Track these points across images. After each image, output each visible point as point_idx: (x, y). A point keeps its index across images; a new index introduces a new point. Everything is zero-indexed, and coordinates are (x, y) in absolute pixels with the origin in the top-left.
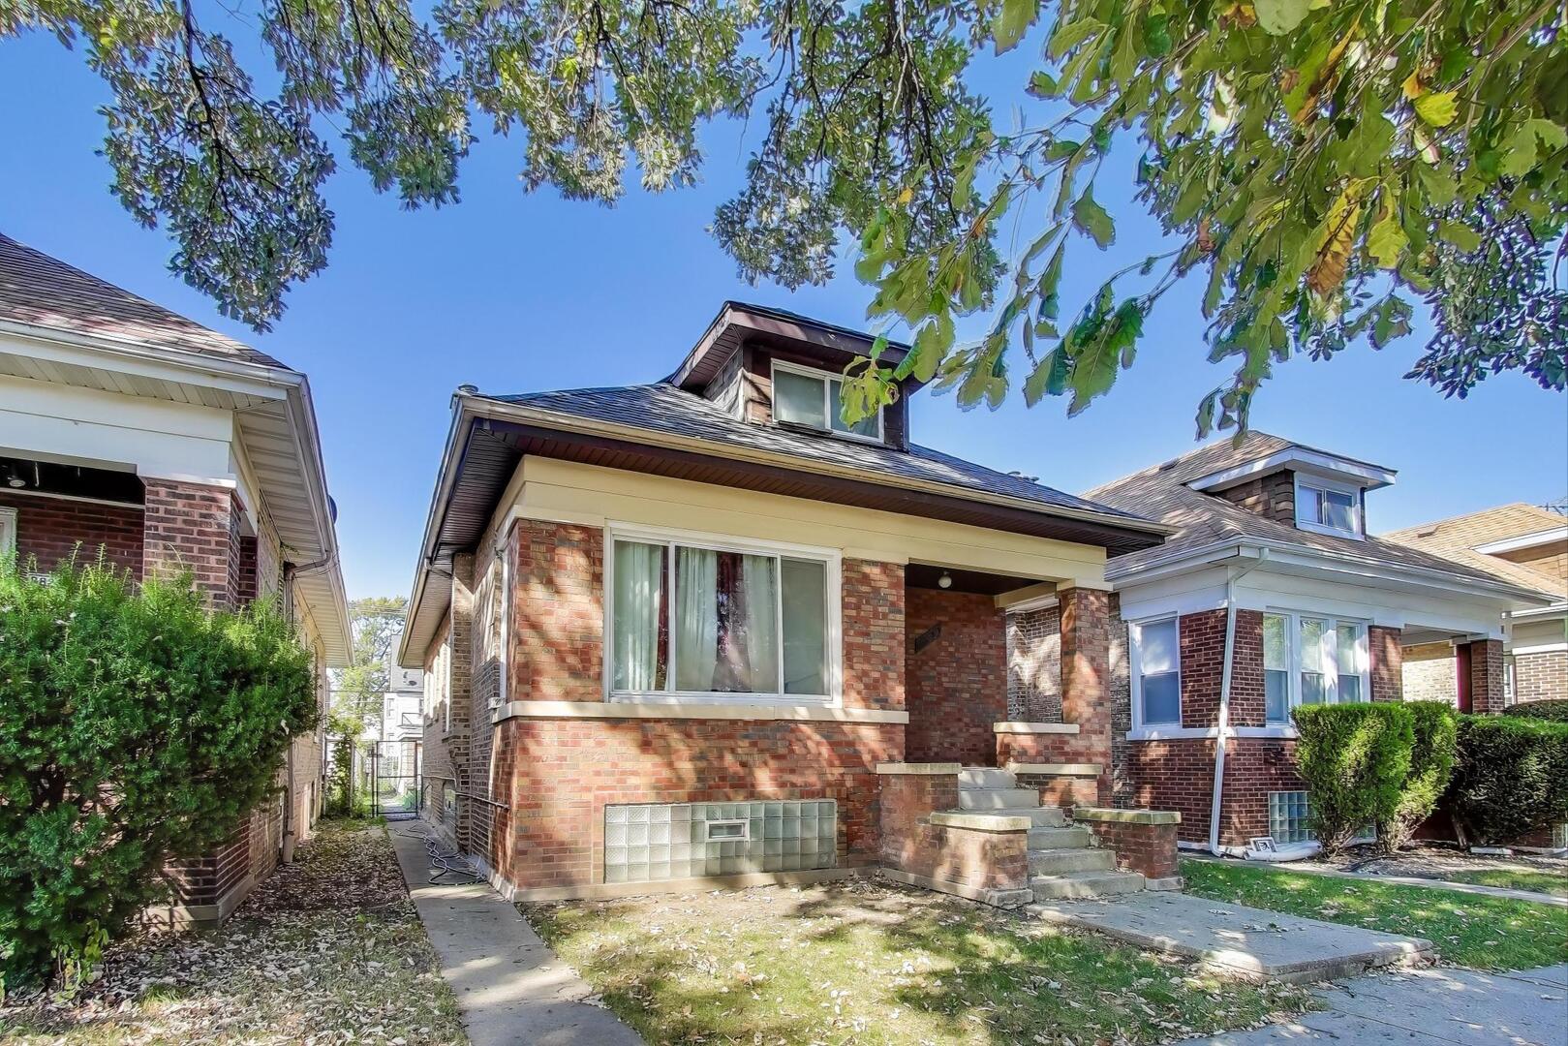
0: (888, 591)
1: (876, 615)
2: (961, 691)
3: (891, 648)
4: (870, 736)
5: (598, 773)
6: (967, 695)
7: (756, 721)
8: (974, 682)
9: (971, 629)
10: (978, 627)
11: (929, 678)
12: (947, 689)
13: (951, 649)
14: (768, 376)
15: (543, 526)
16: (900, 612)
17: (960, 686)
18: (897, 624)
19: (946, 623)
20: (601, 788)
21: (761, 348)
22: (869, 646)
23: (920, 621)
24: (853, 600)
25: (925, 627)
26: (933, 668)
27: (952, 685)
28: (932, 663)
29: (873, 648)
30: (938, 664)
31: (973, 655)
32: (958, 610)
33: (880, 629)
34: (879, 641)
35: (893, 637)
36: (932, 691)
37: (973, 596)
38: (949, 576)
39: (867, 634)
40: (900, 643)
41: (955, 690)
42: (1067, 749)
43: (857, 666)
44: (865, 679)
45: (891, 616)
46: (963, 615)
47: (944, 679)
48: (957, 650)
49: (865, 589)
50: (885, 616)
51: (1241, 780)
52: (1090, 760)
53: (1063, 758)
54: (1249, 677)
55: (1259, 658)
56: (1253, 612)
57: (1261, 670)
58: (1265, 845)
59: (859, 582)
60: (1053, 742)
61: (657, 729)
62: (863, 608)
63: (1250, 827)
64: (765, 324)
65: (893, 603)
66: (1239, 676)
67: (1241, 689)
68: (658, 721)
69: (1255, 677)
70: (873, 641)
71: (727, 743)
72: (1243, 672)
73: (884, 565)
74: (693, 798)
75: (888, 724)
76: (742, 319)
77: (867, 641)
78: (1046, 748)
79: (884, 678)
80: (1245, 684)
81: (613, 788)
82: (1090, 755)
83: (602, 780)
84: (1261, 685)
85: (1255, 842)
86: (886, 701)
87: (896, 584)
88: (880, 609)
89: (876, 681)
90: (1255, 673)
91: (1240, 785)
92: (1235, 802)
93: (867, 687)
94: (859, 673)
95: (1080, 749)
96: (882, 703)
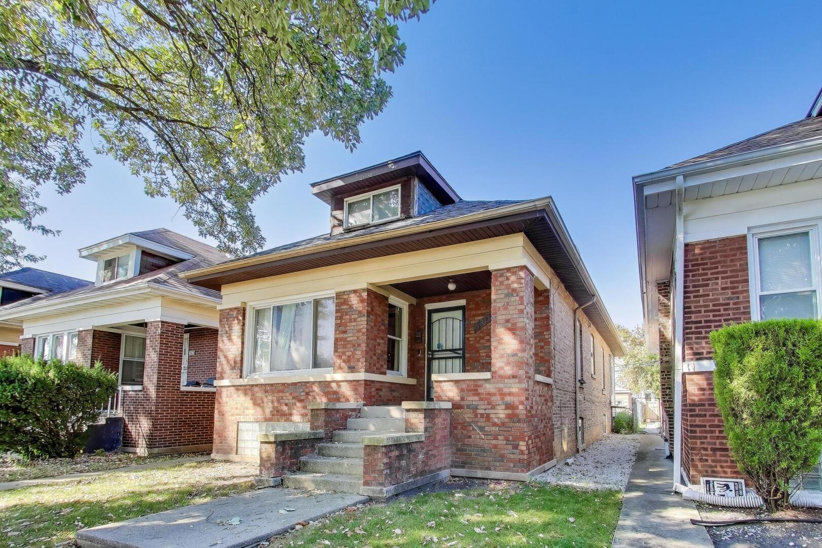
0: (357, 305)
1: (350, 321)
3: (358, 338)
4: (346, 390)
5: (237, 409)
7: (292, 383)
11: (485, 347)
14: (342, 209)
16: (364, 316)
18: (362, 323)
20: (237, 415)
22: (346, 338)
23: (479, 312)
24: (339, 314)
25: (483, 314)
28: (487, 338)
29: (348, 339)
33: (352, 328)
34: (352, 335)
35: (359, 331)
38: (453, 282)
39: (345, 332)
40: (363, 334)
42: (480, 390)
43: (339, 350)
44: (343, 357)
45: (359, 319)
49: (345, 307)
50: (355, 320)
51: (705, 416)
52: (503, 399)
53: (477, 398)
54: (722, 308)
55: (740, 286)
56: (727, 239)
57: (744, 297)
58: (728, 487)
59: (342, 304)
60: (468, 386)
61: (256, 389)
62: (344, 317)
63: (722, 467)
64: (324, 187)
65: (360, 312)
66: (703, 309)
67: (706, 321)
68: (256, 385)
69: (731, 306)
70: (349, 335)
71: (281, 394)
72: (711, 304)
73: (355, 291)
74: (267, 420)
75: (354, 381)
76: (316, 190)
77: (345, 336)
78: (462, 390)
79: (354, 354)
80: (714, 316)
81: (240, 415)
82: (503, 395)
83: (237, 412)
84: (744, 313)
85: (708, 482)
86: (354, 368)
87: (362, 301)
88: (353, 317)
89: (349, 357)
90: (731, 302)
91: (703, 421)
92: (694, 438)
93: (344, 361)
94: (341, 354)
95: (493, 391)
96: (352, 369)
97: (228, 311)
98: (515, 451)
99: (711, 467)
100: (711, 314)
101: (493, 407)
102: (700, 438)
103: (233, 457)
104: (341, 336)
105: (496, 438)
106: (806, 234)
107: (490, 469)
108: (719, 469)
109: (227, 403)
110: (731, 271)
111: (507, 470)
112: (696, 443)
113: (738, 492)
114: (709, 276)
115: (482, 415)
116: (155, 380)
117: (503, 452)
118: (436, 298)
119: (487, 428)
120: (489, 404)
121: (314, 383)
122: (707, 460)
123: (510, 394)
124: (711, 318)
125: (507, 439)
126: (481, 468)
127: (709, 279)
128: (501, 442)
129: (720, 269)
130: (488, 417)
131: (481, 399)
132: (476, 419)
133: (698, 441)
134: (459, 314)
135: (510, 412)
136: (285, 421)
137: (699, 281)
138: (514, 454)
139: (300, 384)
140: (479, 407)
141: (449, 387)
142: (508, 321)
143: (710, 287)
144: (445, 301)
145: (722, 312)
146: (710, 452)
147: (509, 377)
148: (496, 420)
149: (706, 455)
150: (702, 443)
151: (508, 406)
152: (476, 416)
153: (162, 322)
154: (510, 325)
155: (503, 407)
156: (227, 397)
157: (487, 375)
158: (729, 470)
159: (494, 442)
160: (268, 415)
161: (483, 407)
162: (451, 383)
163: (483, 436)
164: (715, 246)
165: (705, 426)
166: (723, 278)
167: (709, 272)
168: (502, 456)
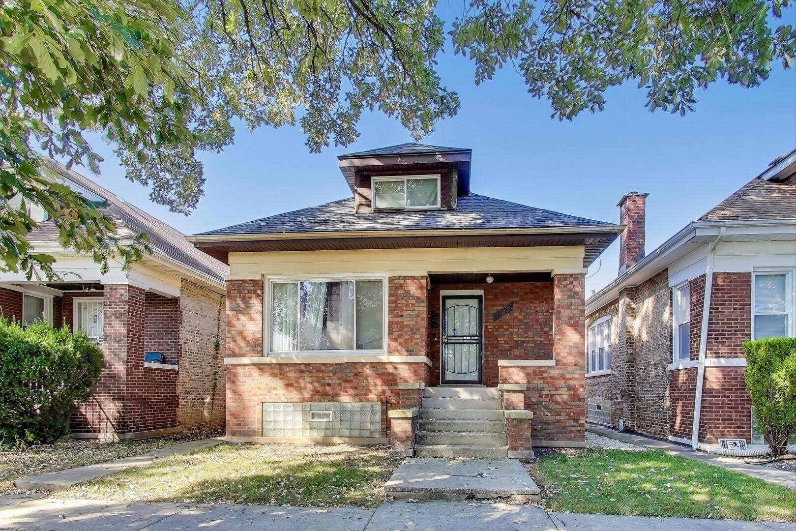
0: (415, 291)
1: (407, 306)
2: (528, 342)
3: (416, 322)
5: (259, 388)
6: (532, 345)
7: (336, 364)
8: (540, 336)
9: (536, 304)
10: (541, 302)
11: (504, 336)
12: (517, 342)
13: (520, 317)
14: (369, 187)
15: (236, 282)
16: (423, 302)
17: (527, 339)
18: (421, 308)
19: (517, 302)
20: (260, 395)
21: (365, 173)
22: (402, 322)
24: (393, 298)
25: (501, 305)
26: (507, 330)
27: (521, 339)
28: (506, 327)
29: (405, 323)
30: (510, 327)
31: (537, 320)
32: (526, 293)
33: (409, 312)
34: (409, 319)
35: (418, 316)
36: (506, 343)
37: (539, 284)
39: (402, 316)
40: (423, 319)
41: (523, 342)
42: (545, 375)
43: (395, 333)
44: (400, 340)
45: (417, 305)
46: (531, 296)
47: (515, 336)
48: (525, 318)
49: (401, 292)
50: (413, 305)
51: (719, 397)
52: (566, 382)
53: (542, 381)
54: (733, 322)
55: (745, 307)
56: (739, 273)
57: (747, 316)
58: (735, 444)
59: (397, 288)
60: (534, 371)
61: (287, 369)
62: (399, 302)
63: (728, 431)
64: (357, 162)
65: (418, 298)
66: (720, 322)
67: (722, 331)
68: (287, 365)
69: (739, 321)
70: (405, 319)
71: (321, 375)
72: (726, 318)
73: (413, 278)
74: (304, 400)
75: (413, 363)
76: (345, 163)
77: (401, 319)
78: (528, 375)
79: (412, 338)
80: (728, 327)
81: (266, 395)
82: (565, 379)
83: (261, 392)
84: (747, 327)
85: (723, 442)
86: (413, 351)
87: (421, 287)
88: (410, 302)
89: (407, 340)
90: (739, 318)
91: (717, 400)
92: (711, 412)
93: (401, 344)
94: (396, 337)
95: (556, 375)
96: (410, 352)
97: (241, 282)
98: (575, 424)
99: (721, 431)
100: (726, 325)
101: (557, 390)
102: (715, 412)
103: (256, 439)
104: (397, 319)
105: (559, 415)
106: (784, 276)
107: (554, 440)
108: (726, 433)
109: (244, 382)
110: (740, 297)
111: (570, 439)
112: (712, 416)
113: (742, 447)
114: (726, 298)
115: (547, 396)
116: (124, 355)
117: (565, 425)
118: (453, 285)
119: (550, 407)
120: (553, 386)
121: (364, 364)
122: (719, 427)
123: (573, 378)
124: (726, 329)
125: (569, 415)
126: (546, 439)
127: (725, 301)
128: (563, 418)
129: (733, 294)
130: (552, 397)
131: (546, 383)
132: (541, 399)
133: (714, 414)
134: (475, 303)
135: (572, 393)
136: (329, 401)
137: (718, 301)
138: (575, 426)
139: (345, 365)
140: (544, 389)
141: (515, 372)
142: (570, 318)
143: (726, 306)
144: (462, 289)
145: (733, 325)
146: (721, 422)
147: (571, 365)
148: (559, 400)
149: (718, 424)
150: (716, 416)
151: (570, 388)
152: (541, 396)
153: (129, 286)
154: (572, 322)
155: (566, 389)
156: (245, 376)
157: (552, 363)
158: (732, 433)
159: (558, 417)
160: (307, 395)
161: (548, 389)
162: (517, 369)
163: (547, 413)
164: (730, 278)
165: (719, 404)
166: (735, 301)
167: (726, 295)
168: (565, 429)
